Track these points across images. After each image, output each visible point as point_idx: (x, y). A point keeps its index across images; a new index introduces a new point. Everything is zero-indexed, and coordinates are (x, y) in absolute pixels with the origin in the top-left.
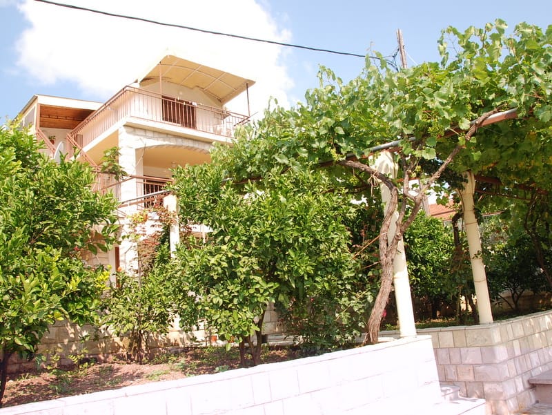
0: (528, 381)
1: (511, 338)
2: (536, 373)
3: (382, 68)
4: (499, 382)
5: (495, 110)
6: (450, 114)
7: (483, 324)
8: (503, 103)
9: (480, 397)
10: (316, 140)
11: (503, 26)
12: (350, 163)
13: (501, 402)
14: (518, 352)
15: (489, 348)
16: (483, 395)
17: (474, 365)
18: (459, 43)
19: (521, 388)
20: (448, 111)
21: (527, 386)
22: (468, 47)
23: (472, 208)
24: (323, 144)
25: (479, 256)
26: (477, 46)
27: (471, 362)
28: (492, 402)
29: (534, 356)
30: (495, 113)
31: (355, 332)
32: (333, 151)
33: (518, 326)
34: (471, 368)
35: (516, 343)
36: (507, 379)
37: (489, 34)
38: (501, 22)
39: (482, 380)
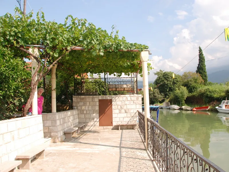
0: (64, 132)
1: (61, 118)
2: (65, 130)
3: (42, 18)
4: (57, 132)
5: (78, 46)
6: (66, 44)
7: (53, 113)
8: (80, 45)
9: (49, 137)
10: (8, 35)
11: (86, 22)
12: (22, 48)
13: (56, 138)
14: (62, 123)
15: (55, 121)
16: (50, 137)
17: (48, 127)
18: (72, 21)
19: (62, 134)
20: (65, 43)
21: (63, 134)
22: (74, 23)
23: (55, 73)
24: (11, 38)
25: (55, 90)
26: (76, 24)
27: (48, 125)
28: (53, 138)
29: (65, 124)
30: (77, 47)
31: (14, 112)
32: (15, 42)
33: (62, 114)
34: (47, 128)
35: (62, 119)
36: (59, 131)
37: (81, 22)
38: (86, 20)
39: (51, 131)
